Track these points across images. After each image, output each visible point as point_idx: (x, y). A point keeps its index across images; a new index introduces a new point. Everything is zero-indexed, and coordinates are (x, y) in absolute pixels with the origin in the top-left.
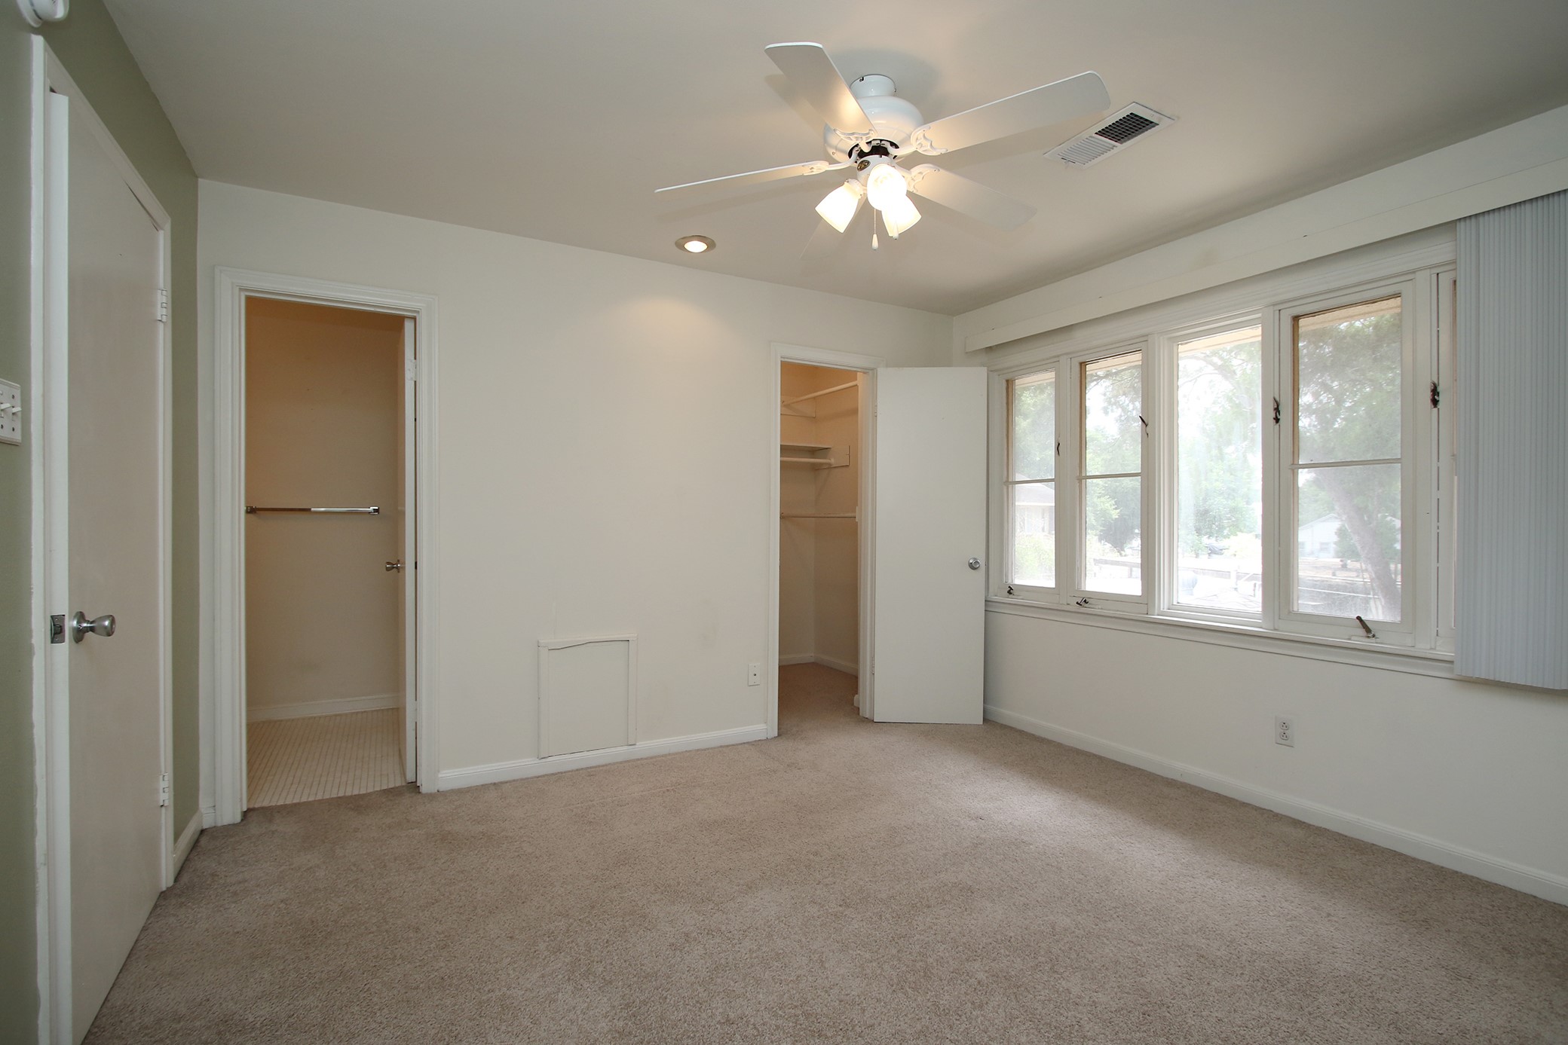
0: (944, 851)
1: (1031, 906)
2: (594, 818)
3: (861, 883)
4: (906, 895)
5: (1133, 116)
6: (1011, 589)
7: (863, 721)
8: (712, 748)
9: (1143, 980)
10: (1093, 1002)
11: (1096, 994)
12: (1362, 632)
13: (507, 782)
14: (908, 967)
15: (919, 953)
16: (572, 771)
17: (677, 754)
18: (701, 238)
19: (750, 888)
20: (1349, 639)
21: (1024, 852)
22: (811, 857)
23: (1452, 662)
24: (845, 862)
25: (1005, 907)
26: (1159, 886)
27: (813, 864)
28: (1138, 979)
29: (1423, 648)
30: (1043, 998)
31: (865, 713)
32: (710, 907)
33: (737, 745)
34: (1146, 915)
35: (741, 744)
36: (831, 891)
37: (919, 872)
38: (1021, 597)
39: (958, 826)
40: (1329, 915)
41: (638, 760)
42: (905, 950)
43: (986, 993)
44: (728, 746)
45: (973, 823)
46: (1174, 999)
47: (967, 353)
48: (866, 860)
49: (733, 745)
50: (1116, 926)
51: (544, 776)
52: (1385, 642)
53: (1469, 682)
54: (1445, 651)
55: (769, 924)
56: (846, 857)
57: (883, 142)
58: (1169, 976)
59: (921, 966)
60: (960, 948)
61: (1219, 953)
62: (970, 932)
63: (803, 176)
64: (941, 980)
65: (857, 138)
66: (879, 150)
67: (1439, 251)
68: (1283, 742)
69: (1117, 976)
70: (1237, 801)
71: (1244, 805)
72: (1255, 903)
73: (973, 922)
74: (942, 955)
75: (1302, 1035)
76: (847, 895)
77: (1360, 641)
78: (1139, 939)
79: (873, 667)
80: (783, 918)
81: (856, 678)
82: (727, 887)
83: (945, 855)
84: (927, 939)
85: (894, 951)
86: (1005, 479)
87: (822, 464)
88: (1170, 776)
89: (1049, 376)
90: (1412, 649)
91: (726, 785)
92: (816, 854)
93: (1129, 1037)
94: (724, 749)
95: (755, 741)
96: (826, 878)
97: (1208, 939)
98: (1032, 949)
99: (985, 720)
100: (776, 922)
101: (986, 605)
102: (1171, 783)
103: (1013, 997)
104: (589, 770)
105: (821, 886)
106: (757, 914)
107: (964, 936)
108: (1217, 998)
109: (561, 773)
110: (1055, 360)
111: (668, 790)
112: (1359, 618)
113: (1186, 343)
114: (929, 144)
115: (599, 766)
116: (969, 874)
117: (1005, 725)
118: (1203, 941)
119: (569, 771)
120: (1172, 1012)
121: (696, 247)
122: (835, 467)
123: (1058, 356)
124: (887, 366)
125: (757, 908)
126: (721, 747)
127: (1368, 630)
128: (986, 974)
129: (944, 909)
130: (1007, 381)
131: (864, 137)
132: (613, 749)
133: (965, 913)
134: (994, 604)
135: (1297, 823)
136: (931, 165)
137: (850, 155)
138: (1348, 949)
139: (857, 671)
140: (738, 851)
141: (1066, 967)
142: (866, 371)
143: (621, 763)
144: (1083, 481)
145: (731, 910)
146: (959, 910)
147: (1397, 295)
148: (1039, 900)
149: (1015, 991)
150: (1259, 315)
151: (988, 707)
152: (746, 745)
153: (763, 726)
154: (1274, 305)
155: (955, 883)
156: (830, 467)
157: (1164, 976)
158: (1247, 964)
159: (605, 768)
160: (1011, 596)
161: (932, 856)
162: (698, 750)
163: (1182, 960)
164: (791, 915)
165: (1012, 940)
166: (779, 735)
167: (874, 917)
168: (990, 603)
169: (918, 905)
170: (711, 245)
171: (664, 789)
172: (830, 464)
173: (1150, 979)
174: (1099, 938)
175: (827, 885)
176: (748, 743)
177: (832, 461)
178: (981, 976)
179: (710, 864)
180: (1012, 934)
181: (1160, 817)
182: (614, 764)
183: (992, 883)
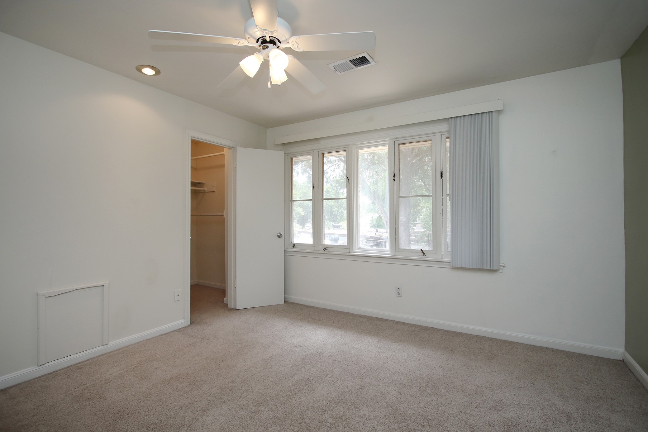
0: (291, 365)
1: (336, 381)
2: (90, 395)
3: (261, 391)
4: (283, 391)
5: (364, 57)
6: (295, 245)
7: (231, 310)
8: (155, 337)
9: (387, 400)
10: (375, 416)
11: (374, 412)
12: (422, 254)
13: (12, 387)
14: (298, 427)
15: (301, 418)
16: (64, 368)
17: (135, 344)
18: (152, 68)
19: (205, 411)
20: (418, 257)
21: (323, 357)
22: (231, 384)
23: (450, 262)
24: (249, 382)
25: (326, 385)
26: (375, 359)
27: (233, 388)
28: (385, 400)
29: (439, 258)
30: (357, 421)
31: (232, 305)
32: (185, 429)
33: (169, 333)
34: (376, 372)
35: (172, 332)
36: (248, 399)
37: (285, 378)
38: (299, 248)
39: (292, 352)
40: (428, 356)
41: (110, 352)
42: (294, 419)
43: (335, 428)
44: (164, 334)
45: (298, 349)
46: (400, 405)
47: (275, 145)
48: (259, 379)
49: (167, 333)
50: (368, 380)
51: (43, 376)
52: (429, 257)
53: (455, 268)
54: (448, 259)
55: (222, 428)
56: (248, 380)
57: (275, 39)
58: (394, 396)
59: (304, 425)
60: (317, 410)
61: (405, 381)
62: (317, 400)
63: (232, 45)
64: (315, 429)
65: (266, 33)
66: (272, 42)
67: (444, 127)
68: (398, 295)
69: (378, 402)
70: (384, 319)
71: (387, 320)
72: (406, 357)
73: (316, 395)
74: (310, 416)
75: (441, 404)
76: (256, 399)
77: (422, 257)
78: (378, 383)
79: (235, 284)
80: (229, 422)
81: (225, 290)
82: (191, 414)
83: (292, 367)
84: (301, 410)
85: (289, 422)
86: (291, 199)
87: (200, 190)
88: (360, 314)
89: (310, 158)
90: (436, 259)
91: (171, 356)
92: (233, 382)
93: (393, 427)
94: (162, 336)
95: (179, 329)
96: (243, 394)
97: (399, 376)
98: (344, 400)
99: (285, 302)
100: (226, 426)
101: (284, 253)
102: (361, 316)
103: (346, 425)
104: (78, 365)
105: (242, 399)
106: (214, 424)
107: (316, 403)
108: (412, 399)
109: (57, 371)
110: (313, 151)
111: (136, 367)
112: (421, 250)
113: (362, 150)
114: (297, 45)
115: (84, 362)
116: (305, 373)
117: (293, 303)
118: (398, 377)
119: (62, 369)
120: (402, 411)
121: (148, 71)
122: (207, 192)
123: (314, 150)
124: (240, 147)
125: (213, 421)
126: (160, 335)
127: (424, 254)
128: (332, 419)
129: (302, 393)
130: (291, 158)
131: (270, 33)
132: (93, 350)
133: (312, 392)
134: (287, 252)
135: (404, 324)
136: (292, 56)
137: (258, 41)
138: (438, 367)
139: (225, 287)
140: (190, 392)
141: (360, 405)
142: (230, 148)
143: (99, 356)
144: (323, 200)
145: (198, 427)
146: (308, 392)
147: (430, 140)
148: (337, 377)
149: (346, 422)
150: (388, 142)
151: (287, 296)
152: (175, 332)
153: (183, 321)
154: (393, 139)
155: (302, 379)
156: (205, 192)
157: (393, 396)
158: (414, 382)
159: (88, 362)
160: (294, 248)
161: (287, 369)
162: (147, 340)
163: (395, 387)
164: (232, 419)
165: (335, 399)
166: (191, 323)
167: (273, 407)
168: (286, 252)
169: (290, 394)
170: (158, 72)
171: (133, 367)
172: (204, 190)
173: (389, 399)
174: (365, 387)
175: (244, 397)
176: (175, 331)
177: (206, 189)
178: (330, 420)
179: (176, 404)
180: (334, 396)
181: (363, 331)
182: (94, 358)
183: (317, 375)
